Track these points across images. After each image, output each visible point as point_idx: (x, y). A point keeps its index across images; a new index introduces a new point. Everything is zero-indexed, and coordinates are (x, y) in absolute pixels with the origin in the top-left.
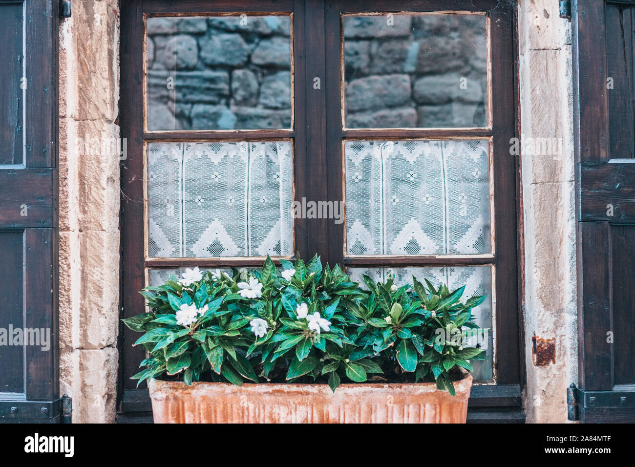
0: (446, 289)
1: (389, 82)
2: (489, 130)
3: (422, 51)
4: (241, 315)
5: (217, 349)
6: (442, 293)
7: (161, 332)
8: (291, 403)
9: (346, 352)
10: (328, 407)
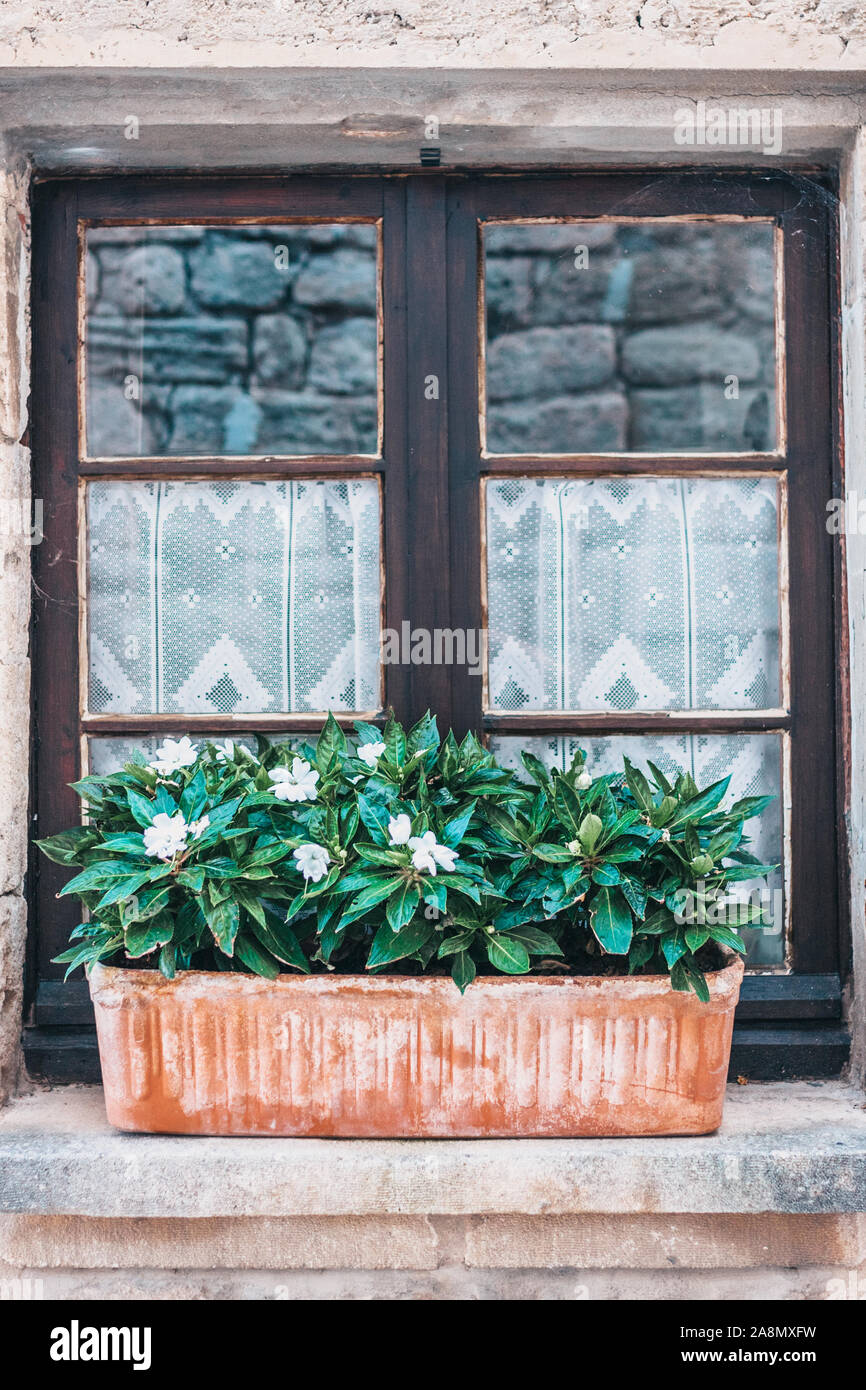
0: (691, 781)
1: (571, 342)
2: (780, 457)
3: (638, 278)
4: (275, 835)
5: (226, 906)
6: (683, 790)
7: (114, 870)
8: (377, 1015)
9: (489, 912)
10: (450, 1024)
